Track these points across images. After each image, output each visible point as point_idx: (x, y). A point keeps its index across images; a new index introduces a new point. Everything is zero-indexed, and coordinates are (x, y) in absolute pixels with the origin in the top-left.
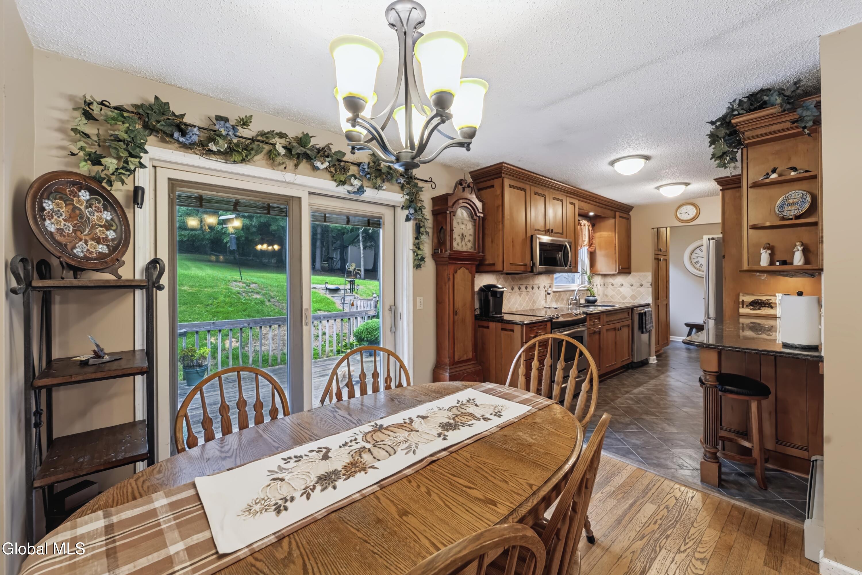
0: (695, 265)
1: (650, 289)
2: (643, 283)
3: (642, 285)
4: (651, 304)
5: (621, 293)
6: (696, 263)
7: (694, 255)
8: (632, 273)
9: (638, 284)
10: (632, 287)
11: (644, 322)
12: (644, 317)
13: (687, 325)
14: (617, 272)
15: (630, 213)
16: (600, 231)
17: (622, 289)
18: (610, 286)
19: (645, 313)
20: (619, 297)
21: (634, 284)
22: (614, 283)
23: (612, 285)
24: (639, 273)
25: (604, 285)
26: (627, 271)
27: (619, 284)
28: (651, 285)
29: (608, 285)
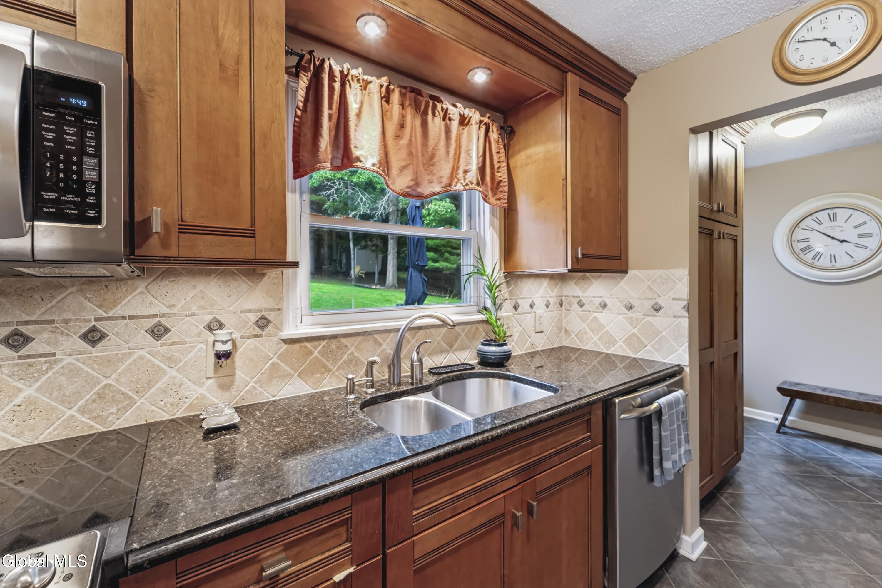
0: (802, 255)
1: (685, 322)
2: (662, 303)
3: (657, 309)
4: (687, 370)
5: (601, 326)
6: (803, 250)
7: (800, 234)
8: (631, 272)
9: (648, 304)
10: (630, 314)
11: (655, 443)
12: (655, 427)
13: (782, 391)
14: (570, 267)
15: (625, 99)
16: (526, 147)
17: (603, 317)
18: (576, 306)
19: (659, 412)
20: (595, 339)
21: (636, 303)
22: (584, 300)
23: (581, 305)
24: (651, 272)
25: (561, 305)
26: (615, 264)
27: (597, 301)
28: (688, 308)
29: (570, 304)
